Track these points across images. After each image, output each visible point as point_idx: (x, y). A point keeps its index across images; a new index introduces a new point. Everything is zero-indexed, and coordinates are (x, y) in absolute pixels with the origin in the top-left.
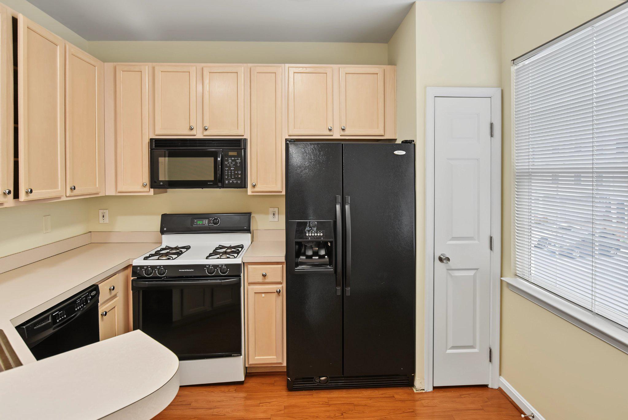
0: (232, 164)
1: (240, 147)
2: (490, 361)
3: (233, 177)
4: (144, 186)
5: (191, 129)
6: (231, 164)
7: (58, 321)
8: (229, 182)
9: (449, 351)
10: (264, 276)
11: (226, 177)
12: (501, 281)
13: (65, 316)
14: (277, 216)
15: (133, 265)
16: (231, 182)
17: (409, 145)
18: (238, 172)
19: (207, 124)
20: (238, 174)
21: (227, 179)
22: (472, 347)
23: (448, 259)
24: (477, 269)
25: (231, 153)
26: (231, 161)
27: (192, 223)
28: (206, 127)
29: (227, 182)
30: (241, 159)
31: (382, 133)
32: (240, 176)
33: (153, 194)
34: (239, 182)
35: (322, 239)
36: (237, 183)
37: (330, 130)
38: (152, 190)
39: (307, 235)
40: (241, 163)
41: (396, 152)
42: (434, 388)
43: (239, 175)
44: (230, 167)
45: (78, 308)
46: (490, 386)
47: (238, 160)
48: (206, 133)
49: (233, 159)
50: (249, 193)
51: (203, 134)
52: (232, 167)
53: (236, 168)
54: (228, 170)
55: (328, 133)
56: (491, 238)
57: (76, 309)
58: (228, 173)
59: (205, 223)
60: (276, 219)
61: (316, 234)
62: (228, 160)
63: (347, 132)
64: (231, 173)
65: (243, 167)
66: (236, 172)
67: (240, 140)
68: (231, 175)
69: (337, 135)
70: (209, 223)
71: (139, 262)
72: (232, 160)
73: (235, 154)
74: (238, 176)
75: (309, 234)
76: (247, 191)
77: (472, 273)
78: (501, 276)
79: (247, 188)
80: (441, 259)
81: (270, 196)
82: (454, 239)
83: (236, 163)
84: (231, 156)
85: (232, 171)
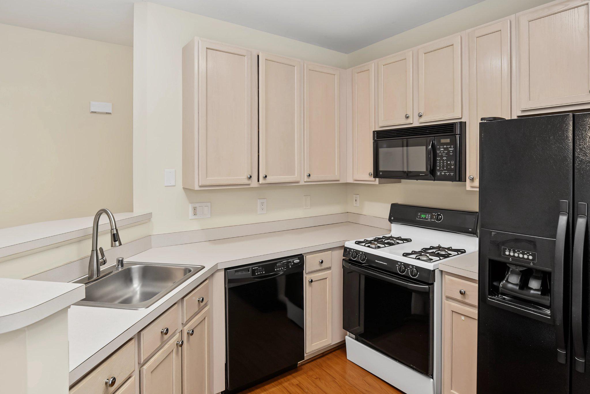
0: (445, 153)
1: (453, 132)
3: (445, 168)
4: (370, 175)
5: (407, 117)
6: (443, 153)
7: (256, 274)
8: (441, 174)
10: (462, 293)
11: (438, 168)
13: (264, 272)
15: (345, 246)
16: (443, 173)
18: (450, 162)
19: (421, 111)
20: (450, 165)
21: (439, 170)
25: (443, 141)
26: (443, 149)
27: (416, 216)
28: (420, 114)
29: (439, 173)
30: (455, 148)
32: (452, 167)
33: (378, 183)
34: (452, 174)
35: (532, 264)
36: (450, 175)
38: (377, 179)
39: (507, 253)
40: (455, 151)
43: (452, 165)
44: (442, 156)
45: (278, 269)
47: (451, 148)
48: (422, 120)
49: (445, 146)
50: (468, 188)
51: (419, 121)
52: (445, 157)
53: (449, 158)
54: (440, 160)
57: (276, 270)
58: (440, 163)
59: (428, 217)
61: (521, 256)
62: (440, 148)
64: (443, 163)
66: (449, 162)
67: (453, 125)
68: (443, 165)
70: (431, 218)
71: (351, 244)
73: (448, 141)
74: (451, 167)
75: (510, 252)
76: (465, 185)
79: (466, 181)
83: (449, 151)
84: (444, 144)
85: (444, 160)
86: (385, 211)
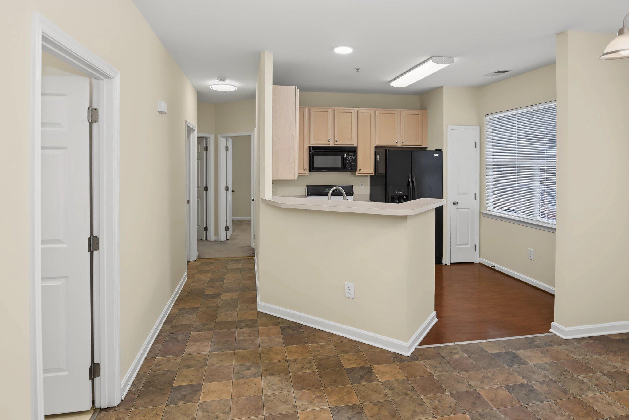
0: (351, 159)
1: (354, 150)
2: (475, 251)
3: (351, 166)
4: (305, 170)
5: (329, 141)
9: (457, 246)
12: (480, 213)
14: (363, 187)
16: (350, 168)
17: (440, 151)
18: (353, 163)
19: (336, 139)
21: (348, 167)
22: (467, 244)
23: (457, 203)
24: (469, 208)
27: (324, 190)
30: (355, 157)
31: (421, 144)
33: (308, 174)
36: (353, 169)
37: (397, 142)
39: (397, 192)
40: (355, 159)
41: (435, 155)
42: (451, 264)
44: (349, 161)
46: (475, 263)
47: (353, 157)
48: (336, 143)
52: (351, 161)
53: (353, 161)
55: (396, 144)
56: (475, 194)
58: (348, 164)
60: (363, 189)
62: (348, 157)
63: (404, 144)
65: (355, 161)
67: (353, 147)
69: (399, 145)
72: (351, 157)
73: (352, 154)
74: (353, 165)
76: (356, 173)
77: (467, 210)
78: (480, 211)
79: (357, 171)
80: (454, 204)
81: (365, 176)
82: (459, 194)
83: (353, 159)
84: (350, 155)
85: (350, 163)
86: (303, 191)
